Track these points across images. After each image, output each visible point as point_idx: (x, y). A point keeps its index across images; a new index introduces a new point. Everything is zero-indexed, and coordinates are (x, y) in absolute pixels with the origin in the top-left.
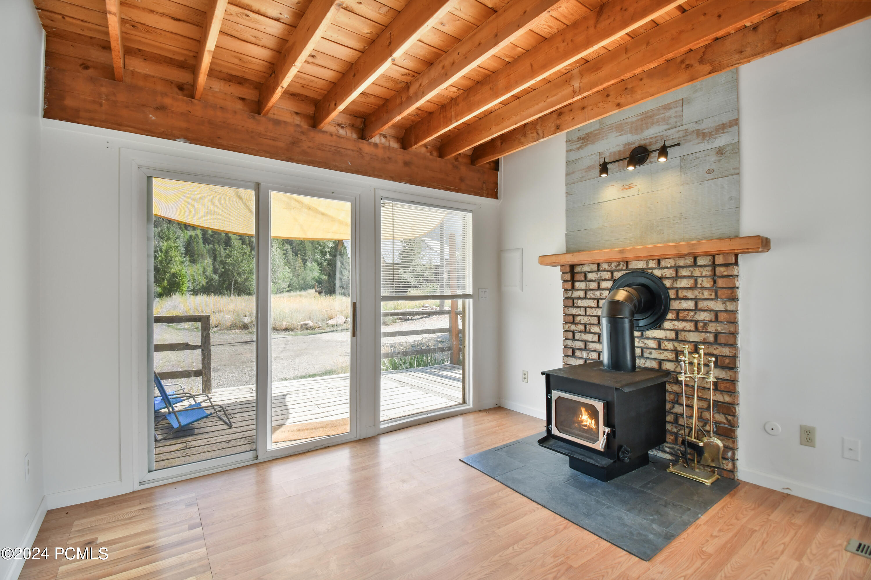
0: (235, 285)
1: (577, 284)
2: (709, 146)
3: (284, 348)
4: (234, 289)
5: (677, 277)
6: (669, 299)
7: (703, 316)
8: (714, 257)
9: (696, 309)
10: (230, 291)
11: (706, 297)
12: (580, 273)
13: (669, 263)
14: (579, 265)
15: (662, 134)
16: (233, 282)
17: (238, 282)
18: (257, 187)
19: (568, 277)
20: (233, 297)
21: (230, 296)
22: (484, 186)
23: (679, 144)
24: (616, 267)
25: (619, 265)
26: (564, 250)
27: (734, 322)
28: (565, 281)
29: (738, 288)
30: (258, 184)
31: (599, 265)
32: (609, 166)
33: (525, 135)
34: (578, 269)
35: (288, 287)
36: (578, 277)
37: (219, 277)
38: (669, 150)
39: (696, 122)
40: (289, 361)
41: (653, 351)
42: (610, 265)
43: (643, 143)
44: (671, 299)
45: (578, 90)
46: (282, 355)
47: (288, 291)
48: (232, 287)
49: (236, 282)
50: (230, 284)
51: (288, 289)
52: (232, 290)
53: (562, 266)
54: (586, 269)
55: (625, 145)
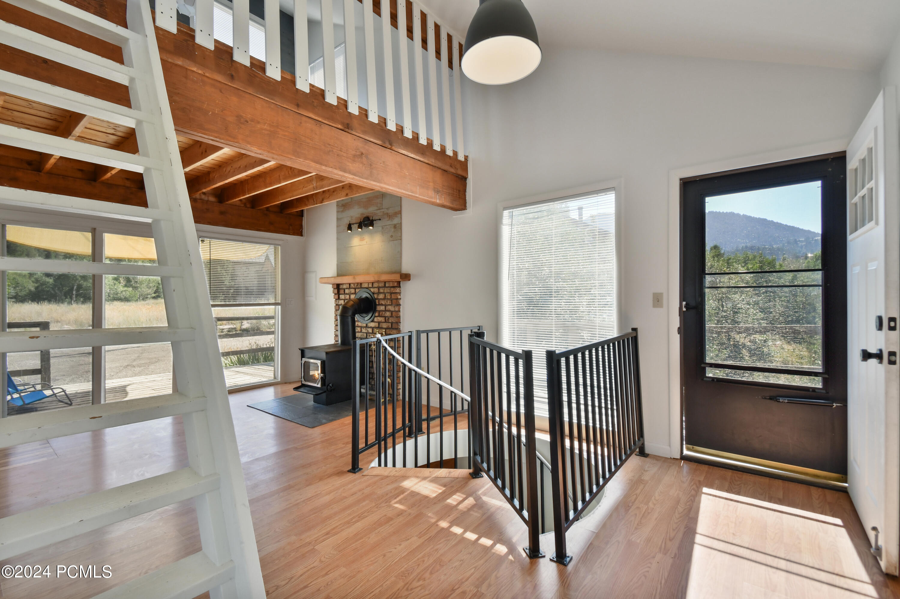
0: (78, 290)
1: (341, 296)
2: (391, 223)
3: (138, 356)
4: (77, 296)
5: (379, 293)
6: (376, 305)
7: (388, 314)
8: (385, 283)
9: (386, 311)
10: (71, 298)
11: (389, 304)
12: (342, 289)
13: (376, 285)
14: (341, 284)
15: (375, 212)
16: (75, 287)
17: (82, 288)
18: (94, 231)
19: (336, 291)
20: (74, 305)
21: (70, 303)
22: (291, 227)
23: (380, 219)
24: (357, 286)
25: (358, 285)
26: (336, 275)
27: (399, 317)
28: (335, 294)
29: (400, 299)
30: (95, 229)
31: (350, 284)
32: (352, 226)
33: (308, 200)
34: (341, 287)
35: (155, 293)
36: (342, 292)
37: (55, 281)
38: (374, 222)
39: (387, 209)
40: (142, 368)
41: (371, 334)
42: (354, 285)
43: (368, 215)
44: (377, 305)
45: (315, 187)
46: (134, 363)
47: (154, 298)
48: (74, 292)
49: (80, 287)
50: (71, 290)
51: (154, 295)
52: (74, 296)
53: (333, 284)
54: (345, 287)
55: (361, 214)
